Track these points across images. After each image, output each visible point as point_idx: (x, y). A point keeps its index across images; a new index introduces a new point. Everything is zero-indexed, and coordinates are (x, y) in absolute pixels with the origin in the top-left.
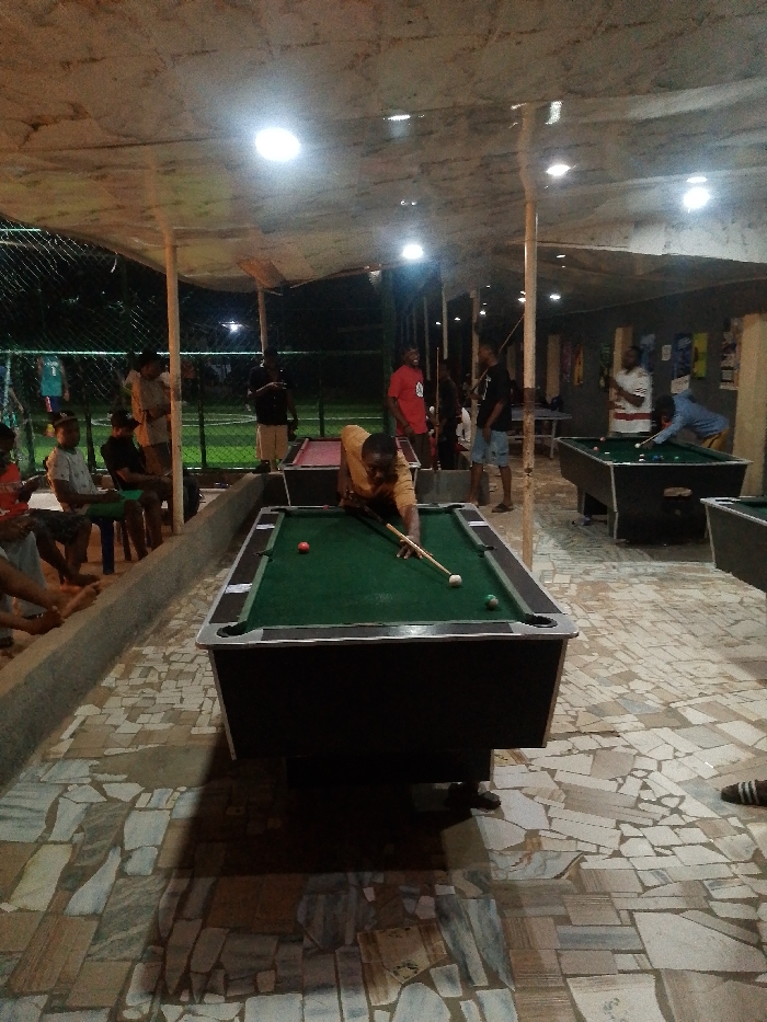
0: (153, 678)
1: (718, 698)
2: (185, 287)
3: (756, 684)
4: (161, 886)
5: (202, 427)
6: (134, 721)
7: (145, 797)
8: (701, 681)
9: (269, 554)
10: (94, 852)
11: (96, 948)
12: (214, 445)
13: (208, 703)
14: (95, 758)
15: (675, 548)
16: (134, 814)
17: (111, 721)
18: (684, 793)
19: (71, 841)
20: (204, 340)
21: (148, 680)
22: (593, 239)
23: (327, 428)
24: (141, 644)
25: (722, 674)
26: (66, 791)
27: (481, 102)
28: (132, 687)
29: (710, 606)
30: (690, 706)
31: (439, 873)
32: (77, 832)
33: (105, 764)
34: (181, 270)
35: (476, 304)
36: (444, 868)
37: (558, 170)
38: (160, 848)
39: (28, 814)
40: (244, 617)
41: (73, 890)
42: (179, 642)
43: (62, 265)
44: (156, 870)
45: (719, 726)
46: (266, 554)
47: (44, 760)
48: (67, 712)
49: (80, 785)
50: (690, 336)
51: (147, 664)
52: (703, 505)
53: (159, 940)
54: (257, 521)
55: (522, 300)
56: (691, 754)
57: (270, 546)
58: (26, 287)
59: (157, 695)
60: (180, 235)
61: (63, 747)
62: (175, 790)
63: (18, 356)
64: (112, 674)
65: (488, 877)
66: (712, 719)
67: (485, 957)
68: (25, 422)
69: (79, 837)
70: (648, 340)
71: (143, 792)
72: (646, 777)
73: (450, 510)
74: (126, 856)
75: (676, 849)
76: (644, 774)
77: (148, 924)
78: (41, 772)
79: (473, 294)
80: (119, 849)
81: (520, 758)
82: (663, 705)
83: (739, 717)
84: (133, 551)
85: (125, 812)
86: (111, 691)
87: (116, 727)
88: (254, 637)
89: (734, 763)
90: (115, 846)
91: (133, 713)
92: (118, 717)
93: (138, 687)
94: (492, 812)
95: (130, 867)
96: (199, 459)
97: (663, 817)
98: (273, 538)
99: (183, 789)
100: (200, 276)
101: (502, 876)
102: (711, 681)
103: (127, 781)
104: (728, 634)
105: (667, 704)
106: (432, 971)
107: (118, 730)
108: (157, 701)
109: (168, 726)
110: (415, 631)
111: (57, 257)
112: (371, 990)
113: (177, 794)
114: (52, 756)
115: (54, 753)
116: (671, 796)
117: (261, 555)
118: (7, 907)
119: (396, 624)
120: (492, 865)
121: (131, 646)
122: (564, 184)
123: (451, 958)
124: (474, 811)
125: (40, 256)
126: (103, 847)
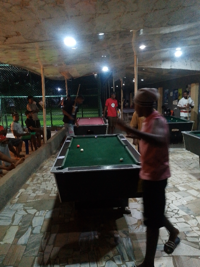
0: (39, 181)
1: (187, 184)
2: (46, 79)
3: (197, 180)
4: (42, 236)
5: (51, 115)
6: (35, 193)
7: (38, 213)
8: (182, 179)
9: (69, 148)
10: (24, 228)
11: (25, 253)
12: (54, 120)
13: (54, 188)
14: (25, 203)
15: (175, 145)
16: (35, 218)
17: (28, 193)
18: (179, 209)
19: (18, 225)
20: (51, 93)
21: (38, 182)
22: (152, 65)
23: (84, 115)
24: (36, 172)
25: (188, 177)
26: (17, 211)
27: (122, 30)
28: (34, 184)
29: (184, 160)
30: (180, 186)
31: (115, 231)
32: (20, 222)
33: (27, 204)
34: (45, 75)
35: (122, 82)
36: (117, 230)
37: (143, 47)
38: (42, 226)
39: (7, 218)
40: (63, 165)
41: (19, 238)
42: (46, 172)
43: (14, 74)
44: (41, 232)
45: (187, 191)
46: (68, 148)
47: (11, 204)
48: (17, 191)
49: (21, 210)
50: (177, 89)
51: (38, 178)
52: (182, 133)
53: (42, 251)
54: (66, 140)
55: (134, 81)
56: (181, 198)
57: (70, 146)
58: (5, 80)
59: (41, 186)
60: (45, 66)
61: (16, 200)
62: (46, 211)
63: (3, 98)
64: (28, 181)
65: (128, 232)
66: (186, 189)
67: (128, 253)
68: (5, 115)
69: (20, 224)
70: (167, 91)
71: (37, 211)
72: (169, 205)
73: (116, 136)
74: (33, 229)
75: (177, 224)
76: (168, 204)
77: (39, 246)
78: (10, 207)
79: (121, 80)
80: (31, 227)
81: (136, 201)
82: (173, 186)
83: (192, 189)
84: (34, 148)
85: (32, 217)
86: (28, 185)
87: (30, 195)
88: (66, 170)
89: (191, 201)
90: (30, 226)
91: (34, 191)
92: (30, 192)
93: (36, 184)
94: (129, 215)
95: (34, 232)
96: (51, 124)
97: (174, 215)
98: (70, 144)
99: (48, 210)
100: (50, 76)
101: (132, 232)
102: (185, 179)
103: (33, 209)
104: (189, 167)
105: (174, 186)
106: (114, 257)
107: (31, 195)
108: (41, 188)
109: (44, 194)
110: (108, 168)
111: (13, 72)
112: (98, 263)
113: (46, 212)
114: (13, 203)
115: (14, 202)
116: (175, 210)
117: (67, 148)
118: (2, 243)
119: (103, 166)
120: (129, 229)
121: (33, 173)
122: (144, 51)
123: (119, 254)
124: (124, 215)
125: (8, 72)
126: (27, 226)
